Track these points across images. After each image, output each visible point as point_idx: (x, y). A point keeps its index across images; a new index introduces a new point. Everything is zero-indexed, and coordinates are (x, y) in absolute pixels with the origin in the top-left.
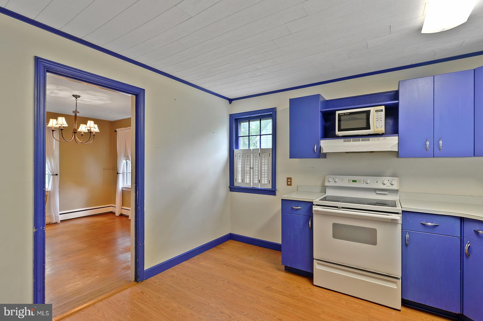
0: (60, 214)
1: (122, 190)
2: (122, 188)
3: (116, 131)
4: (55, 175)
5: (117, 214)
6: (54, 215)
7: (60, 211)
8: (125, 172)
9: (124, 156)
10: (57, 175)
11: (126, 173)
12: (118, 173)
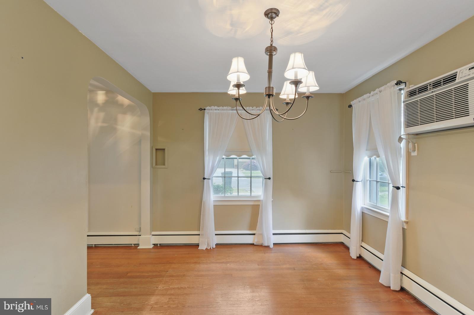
0: (274, 234)
1: (362, 212)
2: (362, 208)
3: (350, 106)
4: (268, 179)
5: (354, 254)
6: (265, 235)
7: (273, 229)
8: (368, 178)
9: (367, 150)
10: (269, 178)
11: (368, 182)
12: (353, 181)
